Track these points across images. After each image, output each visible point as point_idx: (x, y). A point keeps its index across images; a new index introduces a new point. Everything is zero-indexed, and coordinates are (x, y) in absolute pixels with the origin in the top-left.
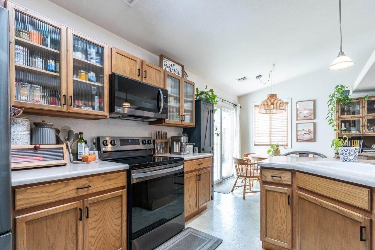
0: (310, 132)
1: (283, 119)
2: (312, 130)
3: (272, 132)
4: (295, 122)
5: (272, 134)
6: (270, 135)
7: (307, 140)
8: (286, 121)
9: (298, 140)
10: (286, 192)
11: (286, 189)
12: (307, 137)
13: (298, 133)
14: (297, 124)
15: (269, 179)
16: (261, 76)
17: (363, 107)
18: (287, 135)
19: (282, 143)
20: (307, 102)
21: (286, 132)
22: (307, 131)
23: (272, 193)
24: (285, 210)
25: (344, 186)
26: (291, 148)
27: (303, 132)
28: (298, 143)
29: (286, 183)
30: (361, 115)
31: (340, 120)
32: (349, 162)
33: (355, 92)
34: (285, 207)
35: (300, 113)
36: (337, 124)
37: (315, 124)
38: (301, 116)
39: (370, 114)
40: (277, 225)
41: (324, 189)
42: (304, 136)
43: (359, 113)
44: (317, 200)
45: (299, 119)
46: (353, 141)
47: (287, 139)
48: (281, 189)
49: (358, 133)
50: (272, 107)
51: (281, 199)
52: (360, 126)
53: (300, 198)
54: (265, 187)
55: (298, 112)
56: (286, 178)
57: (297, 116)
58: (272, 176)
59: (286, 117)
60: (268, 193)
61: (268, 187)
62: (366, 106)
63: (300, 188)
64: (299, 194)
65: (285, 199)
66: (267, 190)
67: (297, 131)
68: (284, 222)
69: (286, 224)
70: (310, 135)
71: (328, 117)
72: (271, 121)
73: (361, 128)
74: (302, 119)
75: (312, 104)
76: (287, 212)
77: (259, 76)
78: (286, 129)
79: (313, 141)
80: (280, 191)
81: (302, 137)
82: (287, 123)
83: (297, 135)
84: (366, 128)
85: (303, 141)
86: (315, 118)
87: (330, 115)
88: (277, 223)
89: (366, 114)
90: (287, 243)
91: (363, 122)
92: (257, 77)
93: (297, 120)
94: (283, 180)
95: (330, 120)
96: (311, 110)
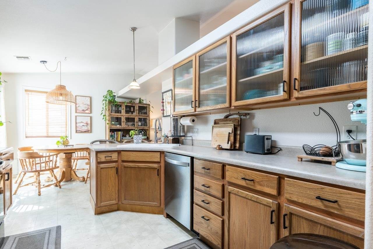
0: (87, 124)
1: (62, 110)
2: (89, 122)
3: (49, 123)
4: (74, 114)
5: (49, 125)
6: (47, 125)
7: (85, 131)
8: (65, 112)
9: (77, 132)
10: (115, 166)
11: (115, 164)
12: (85, 128)
13: (77, 125)
14: (76, 116)
15: (103, 159)
16: (46, 62)
17: (123, 109)
18: (66, 126)
19: (61, 134)
20: (85, 97)
21: (65, 123)
22: (85, 124)
23: (104, 169)
24: (114, 179)
25: (150, 153)
26: (71, 139)
27: (82, 124)
28: (77, 134)
29: (114, 160)
30: (122, 114)
31: (111, 116)
32: (139, 143)
33: (119, 97)
34: (114, 176)
35: (79, 106)
36: (109, 119)
37: (91, 118)
38: (80, 109)
39: (127, 114)
40: (109, 191)
41: (140, 158)
42: (82, 128)
43: (121, 113)
44: (136, 165)
45: (77, 112)
46: (117, 132)
47: (66, 130)
48: (112, 165)
49: (120, 127)
50: (61, 98)
51: (111, 172)
52: (122, 122)
53: (125, 167)
54: (100, 166)
55: (77, 106)
56: (115, 156)
57: (76, 109)
58: (105, 157)
59: (65, 109)
60: (102, 170)
61: (102, 166)
62: (125, 108)
63: (123, 161)
64: (124, 165)
65: (114, 171)
66: (101, 168)
67: (76, 123)
68: (113, 187)
69: (114, 187)
70: (87, 127)
71: (102, 113)
72: (47, 110)
73: (122, 123)
74: (80, 112)
75: (89, 100)
76: (115, 179)
77: (44, 62)
78: (65, 120)
79: (90, 132)
80: (110, 166)
81: (81, 129)
82: (66, 114)
83: (76, 127)
84: (125, 123)
85: (82, 132)
86: (91, 113)
87: (103, 112)
88: (109, 189)
89: (125, 114)
90: (115, 200)
91: (123, 119)
92: (42, 61)
93: (76, 112)
94: (113, 158)
95: (104, 116)
96: (88, 105)
